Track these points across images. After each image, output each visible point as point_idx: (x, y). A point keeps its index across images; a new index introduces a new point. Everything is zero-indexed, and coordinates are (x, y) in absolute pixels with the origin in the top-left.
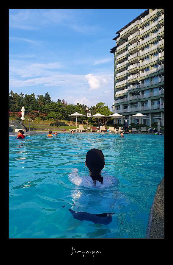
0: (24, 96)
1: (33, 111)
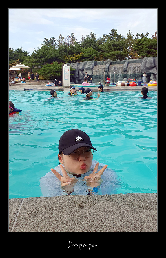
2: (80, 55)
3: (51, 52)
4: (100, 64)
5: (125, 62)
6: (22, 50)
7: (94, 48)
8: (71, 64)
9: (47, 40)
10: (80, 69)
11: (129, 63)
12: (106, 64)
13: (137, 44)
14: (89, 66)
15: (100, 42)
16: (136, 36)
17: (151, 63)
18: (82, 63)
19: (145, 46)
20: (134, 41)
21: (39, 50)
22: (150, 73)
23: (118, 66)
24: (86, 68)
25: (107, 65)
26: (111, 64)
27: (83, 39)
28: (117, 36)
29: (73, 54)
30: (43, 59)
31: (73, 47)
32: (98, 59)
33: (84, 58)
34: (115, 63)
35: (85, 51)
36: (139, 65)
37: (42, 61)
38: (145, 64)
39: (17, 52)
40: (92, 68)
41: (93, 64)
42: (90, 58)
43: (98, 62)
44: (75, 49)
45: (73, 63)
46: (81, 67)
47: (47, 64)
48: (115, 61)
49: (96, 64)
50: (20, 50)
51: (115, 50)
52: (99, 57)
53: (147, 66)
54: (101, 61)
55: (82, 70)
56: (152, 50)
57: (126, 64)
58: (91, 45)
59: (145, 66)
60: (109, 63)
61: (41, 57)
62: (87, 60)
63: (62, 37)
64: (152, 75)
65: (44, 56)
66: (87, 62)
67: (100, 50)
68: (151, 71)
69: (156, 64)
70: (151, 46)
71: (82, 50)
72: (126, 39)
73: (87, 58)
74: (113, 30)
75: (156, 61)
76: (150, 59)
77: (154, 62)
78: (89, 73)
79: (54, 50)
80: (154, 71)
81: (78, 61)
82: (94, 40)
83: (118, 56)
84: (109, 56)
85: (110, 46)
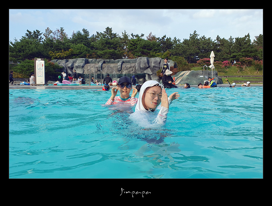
0: (234, 40)
1: (244, 58)
2: (68, 51)
3: (33, 46)
4: (92, 62)
5: (119, 61)
7: (85, 45)
8: (58, 61)
9: (30, 33)
10: (69, 67)
11: (123, 62)
12: (99, 62)
13: (131, 44)
14: (79, 64)
15: (94, 39)
17: (145, 64)
18: (71, 61)
19: (139, 46)
20: (129, 40)
21: (17, 43)
22: (145, 74)
23: (112, 65)
24: (76, 66)
25: (100, 64)
26: (104, 62)
27: (74, 34)
28: (111, 34)
29: (61, 49)
30: (21, 54)
31: (61, 43)
32: (91, 56)
33: (74, 55)
34: (109, 62)
35: (75, 48)
36: (133, 65)
37: (20, 56)
38: (140, 64)
40: (83, 67)
41: (84, 62)
42: (81, 55)
43: (90, 60)
44: (63, 44)
45: (60, 60)
46: (70, 65)
47: (27, 60)
48: (108, 60)
49: (87, 62)
51: (109, 48)
52: (91, 55)
53: (141, 66)
54: (94, 60)
55: (72, 68)
56: (145, 50)
57: (120, 64)
58: (82, 41)
59: (140, 66)
60: (102, 61)
61: (20, 52)
62: (77, 57)
63: (48, 31)
64: (147, 75)
65: (23, 50)
66: (77, 60)
67: (92, 47)
68: (145, 72)
69: (150, 64)
70: (144, 47)
71: (72, 46)
72: (121, 39)
73: (78, 55)
74: (108, 29)
75: (150, 61)
76: (144, 59)
77: (148, 62)
78: (79, 71)
79: (37, 44)
80: (149, 71)
81: (67, 58)
82: (86, 37)
83: (112, 55)
84: (101, 54)
85: (103, 44)
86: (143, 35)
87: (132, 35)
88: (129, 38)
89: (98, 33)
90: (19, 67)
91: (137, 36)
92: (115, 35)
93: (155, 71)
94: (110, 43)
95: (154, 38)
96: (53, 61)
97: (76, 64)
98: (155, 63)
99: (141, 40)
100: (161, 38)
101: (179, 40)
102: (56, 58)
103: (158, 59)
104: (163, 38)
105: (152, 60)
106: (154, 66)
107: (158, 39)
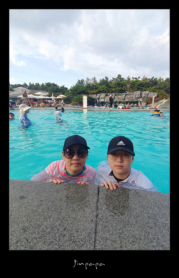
2: (97, 90)
3: (81, 88)
5: (124, 94)
6: (64, 87)
7: (106, 86)
9: (79, 81)
10: (97, 98)
11: (126, 95)
13: (132, 84)
15: (111, 82)
16: (132, 79)
17: (139, 95)
18: (99, 95)
19: (136, 85)
20: (131, 81)
21: (74, 87)
22: (138, 101)
23: (120, 97)
26: (116, 95)
27: (101, 80)
28: (121, 78)
29: (94, 89)
30: (76, 92)
31: (94, 85)
33: (100, 92)
34: (118, 95)
35: (101, 88)
36: (132, 96)
37: (75, 93)
39: (61, 87)
40: (104, 98)
41: (105, 95)
42: (104, 92)
44: (95, 86)
45: (93, 95)
46: (98, 97)
47: (78, 95)
48: (118, 94)
49: (107, 95)
50: (63, 86)
51: (119, 87)
52: (109, 91)
53: (137, 97)
55: (99, 99)
56: (140, 87)
57: (124, 95)
58: (104, 84)
60: (115, 95)
61: (75, 91)
63: (88, 79)
64: (139, 102)
65: (77, 90)
66: (102, 94)
67: (110, 87)
68: (138, 100)
69: (142, 95)
70: (139, 85)
71: (99, 87)
72: (126, 81)
73: (102, 91)
74: (119, 75)
75: (142, 94)
76: (139, 92)
77: (141, 94)
78: (103, 100)
79: (83, 87)
80: (141, 100)
81: (97, 93)
82: (107, 81)
83: (120, 91)
84: (115, 91)
85: (116, 85)
86: (139, 78)
87: (133, 78)
88: (131, 80)
89: (113, 78)
90: (75, 99)
91: (136, 78)
92: (123, 79)
93: (144, 99)
94: (120, 84)
95: (146, 79)
96: (90, 95)
97: (101, 97)
98: (145, 94)
99: (138, 81)
100: (151, 79)
101: (162, 79)
102: (91, 94)
103: (147, 92)
104: (152, 79)
105: (144, 93)
106: (144, 97)
107: (148, 79)
